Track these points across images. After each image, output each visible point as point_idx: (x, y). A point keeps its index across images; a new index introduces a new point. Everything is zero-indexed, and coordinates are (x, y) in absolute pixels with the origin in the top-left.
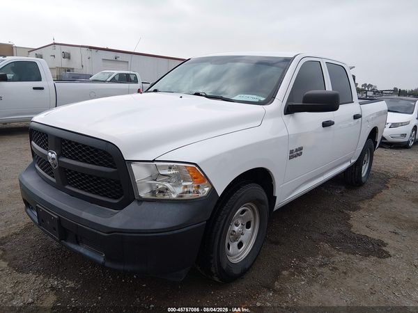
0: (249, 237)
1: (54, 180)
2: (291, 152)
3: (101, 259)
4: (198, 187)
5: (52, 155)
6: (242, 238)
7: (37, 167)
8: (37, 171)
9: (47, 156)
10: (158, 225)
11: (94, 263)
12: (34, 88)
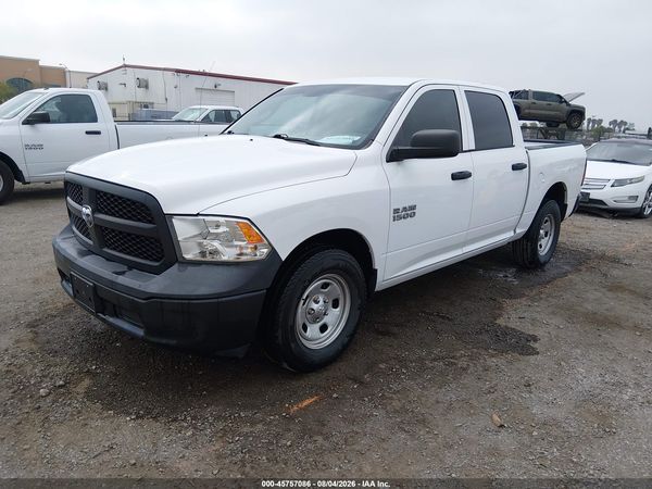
0: (337, 319)
1: (91, 242)
2: (396, 211)
3: (140, 332)
4: (256, 248)
5: (87, 210)
6: (326, 319)
7: (74, 229)
8: (76, 236)
9: (80, 212)
10: (203, 290)
11: (133, 337)
12: (87, 133)
